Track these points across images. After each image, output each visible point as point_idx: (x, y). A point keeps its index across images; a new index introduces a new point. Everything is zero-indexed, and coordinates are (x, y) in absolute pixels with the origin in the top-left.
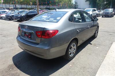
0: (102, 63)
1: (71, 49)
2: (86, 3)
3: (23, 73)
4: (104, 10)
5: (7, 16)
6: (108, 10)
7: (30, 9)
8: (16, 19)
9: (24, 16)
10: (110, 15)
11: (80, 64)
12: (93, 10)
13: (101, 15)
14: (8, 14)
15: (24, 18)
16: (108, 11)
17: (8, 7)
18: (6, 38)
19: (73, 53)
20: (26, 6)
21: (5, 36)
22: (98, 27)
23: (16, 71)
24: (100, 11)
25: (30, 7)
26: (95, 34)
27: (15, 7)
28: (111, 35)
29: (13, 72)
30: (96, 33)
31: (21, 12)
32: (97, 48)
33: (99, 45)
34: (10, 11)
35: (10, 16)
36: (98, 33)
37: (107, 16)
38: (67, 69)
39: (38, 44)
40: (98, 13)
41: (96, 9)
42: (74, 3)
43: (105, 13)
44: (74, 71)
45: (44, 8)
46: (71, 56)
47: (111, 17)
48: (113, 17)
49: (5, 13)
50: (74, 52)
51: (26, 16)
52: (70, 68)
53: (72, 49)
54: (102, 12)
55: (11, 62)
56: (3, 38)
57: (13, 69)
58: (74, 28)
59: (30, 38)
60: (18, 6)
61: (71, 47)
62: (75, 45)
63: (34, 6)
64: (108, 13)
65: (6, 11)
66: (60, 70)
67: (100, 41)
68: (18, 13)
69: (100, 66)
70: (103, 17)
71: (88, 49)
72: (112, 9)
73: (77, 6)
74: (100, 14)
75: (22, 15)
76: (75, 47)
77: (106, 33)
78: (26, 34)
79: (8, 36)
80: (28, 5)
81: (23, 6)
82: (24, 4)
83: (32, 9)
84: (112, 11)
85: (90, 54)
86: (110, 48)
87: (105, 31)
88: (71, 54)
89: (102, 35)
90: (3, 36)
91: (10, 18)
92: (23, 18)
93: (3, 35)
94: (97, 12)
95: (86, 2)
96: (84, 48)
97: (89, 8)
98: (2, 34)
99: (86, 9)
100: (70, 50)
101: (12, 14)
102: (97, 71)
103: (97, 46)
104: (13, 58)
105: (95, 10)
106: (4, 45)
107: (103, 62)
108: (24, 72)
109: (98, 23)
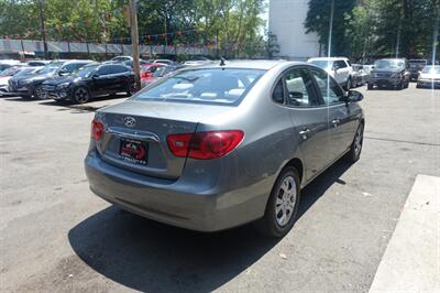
0: (388, 246)
1: (280, 197)
2: (306, 37)
3: (118, 284)
4: (372, 63)
5: (14, 83)
6: (388, 64)
7: (100, 58)
8: (50, 94)
9: (81, 85)
10: (395, 82)
11: (314, 251)
12: (335, 62)
13: (363, 81)
14: (17, 77)
15: (84, 91)
16: (387, 69)
17: (15, 51)
18: (26, 164)
19: (288, 211)
20: (85, 45)
21: (20, 159)
22: (362, 122)
23: (90, 278)
24: (361, 68)
25: (101, 49)
26: (353, 146)
27: (43, 49)
28: (405, 149)
29: (82, 284)
30: (357, 143)
31: (70, 69)
32: (366, 194)
33: (372, 185)
34: (25, 67)
35: (28, 85)
36: (361, 143)
37: (384, 83)
38: (274, 268)
39: (173, 180)
40: (353, 73)
41: (345, 60)
42: (265, 38)
43: (380, 74)
44: (296, 272)
45: (154, 53)
46: (280, 221)
47: (399, 88)
48: (406, 87)
49: (6, 71)
50: (291, 210)
51: (88, 82)
52: (282, 265)
53: (286, 198)
54: (367, 70)
55: (68, 251)
56: (16, 165)
57: (76, 273)
58: (291, 126)
59: (143, 159)
60: (56, 47)
61: (282, 191)
62: (294, 185)
63: (116, 48)
64: (388, 74)
65: (8, 67)
66: (249, 270)
67: (372, 173)
68: (60, 73)
69: (381, 255)
70: (370, 88)
71: (335, 201)
72: (403, 61)
73: (275, 48)
74: (359, 79)
75: (76, 81)
76: (293, 192)
77: (391, 144)
78: (128, 146)
79: (31, 158)
80: (94, 42)
81: (75, 47)
82: (78, 39)
83: (107, 57)
84: (402, 67)
85: (343, 217)
86: (407, 195)
87: (384, 136)
88: (280, 215)
89: (377, 152)
90: (14, 160)
91: (26, 92)
92: (78, 91)
93: (11, 156)
94: (349, 70)
95: (307, 33)
96: (321, 195)
97: (320, 56)
98: (7, 153)
99: (310, 61)
100: (278, 201)
101: (34, 75)
102: (375, 271)
103: (363, 190)
104: (69, 234)
105: (342, 65)
106: (24, 190)
107: (390, 241)
108: (122, 284)
109: (361, 110)
